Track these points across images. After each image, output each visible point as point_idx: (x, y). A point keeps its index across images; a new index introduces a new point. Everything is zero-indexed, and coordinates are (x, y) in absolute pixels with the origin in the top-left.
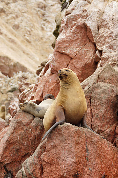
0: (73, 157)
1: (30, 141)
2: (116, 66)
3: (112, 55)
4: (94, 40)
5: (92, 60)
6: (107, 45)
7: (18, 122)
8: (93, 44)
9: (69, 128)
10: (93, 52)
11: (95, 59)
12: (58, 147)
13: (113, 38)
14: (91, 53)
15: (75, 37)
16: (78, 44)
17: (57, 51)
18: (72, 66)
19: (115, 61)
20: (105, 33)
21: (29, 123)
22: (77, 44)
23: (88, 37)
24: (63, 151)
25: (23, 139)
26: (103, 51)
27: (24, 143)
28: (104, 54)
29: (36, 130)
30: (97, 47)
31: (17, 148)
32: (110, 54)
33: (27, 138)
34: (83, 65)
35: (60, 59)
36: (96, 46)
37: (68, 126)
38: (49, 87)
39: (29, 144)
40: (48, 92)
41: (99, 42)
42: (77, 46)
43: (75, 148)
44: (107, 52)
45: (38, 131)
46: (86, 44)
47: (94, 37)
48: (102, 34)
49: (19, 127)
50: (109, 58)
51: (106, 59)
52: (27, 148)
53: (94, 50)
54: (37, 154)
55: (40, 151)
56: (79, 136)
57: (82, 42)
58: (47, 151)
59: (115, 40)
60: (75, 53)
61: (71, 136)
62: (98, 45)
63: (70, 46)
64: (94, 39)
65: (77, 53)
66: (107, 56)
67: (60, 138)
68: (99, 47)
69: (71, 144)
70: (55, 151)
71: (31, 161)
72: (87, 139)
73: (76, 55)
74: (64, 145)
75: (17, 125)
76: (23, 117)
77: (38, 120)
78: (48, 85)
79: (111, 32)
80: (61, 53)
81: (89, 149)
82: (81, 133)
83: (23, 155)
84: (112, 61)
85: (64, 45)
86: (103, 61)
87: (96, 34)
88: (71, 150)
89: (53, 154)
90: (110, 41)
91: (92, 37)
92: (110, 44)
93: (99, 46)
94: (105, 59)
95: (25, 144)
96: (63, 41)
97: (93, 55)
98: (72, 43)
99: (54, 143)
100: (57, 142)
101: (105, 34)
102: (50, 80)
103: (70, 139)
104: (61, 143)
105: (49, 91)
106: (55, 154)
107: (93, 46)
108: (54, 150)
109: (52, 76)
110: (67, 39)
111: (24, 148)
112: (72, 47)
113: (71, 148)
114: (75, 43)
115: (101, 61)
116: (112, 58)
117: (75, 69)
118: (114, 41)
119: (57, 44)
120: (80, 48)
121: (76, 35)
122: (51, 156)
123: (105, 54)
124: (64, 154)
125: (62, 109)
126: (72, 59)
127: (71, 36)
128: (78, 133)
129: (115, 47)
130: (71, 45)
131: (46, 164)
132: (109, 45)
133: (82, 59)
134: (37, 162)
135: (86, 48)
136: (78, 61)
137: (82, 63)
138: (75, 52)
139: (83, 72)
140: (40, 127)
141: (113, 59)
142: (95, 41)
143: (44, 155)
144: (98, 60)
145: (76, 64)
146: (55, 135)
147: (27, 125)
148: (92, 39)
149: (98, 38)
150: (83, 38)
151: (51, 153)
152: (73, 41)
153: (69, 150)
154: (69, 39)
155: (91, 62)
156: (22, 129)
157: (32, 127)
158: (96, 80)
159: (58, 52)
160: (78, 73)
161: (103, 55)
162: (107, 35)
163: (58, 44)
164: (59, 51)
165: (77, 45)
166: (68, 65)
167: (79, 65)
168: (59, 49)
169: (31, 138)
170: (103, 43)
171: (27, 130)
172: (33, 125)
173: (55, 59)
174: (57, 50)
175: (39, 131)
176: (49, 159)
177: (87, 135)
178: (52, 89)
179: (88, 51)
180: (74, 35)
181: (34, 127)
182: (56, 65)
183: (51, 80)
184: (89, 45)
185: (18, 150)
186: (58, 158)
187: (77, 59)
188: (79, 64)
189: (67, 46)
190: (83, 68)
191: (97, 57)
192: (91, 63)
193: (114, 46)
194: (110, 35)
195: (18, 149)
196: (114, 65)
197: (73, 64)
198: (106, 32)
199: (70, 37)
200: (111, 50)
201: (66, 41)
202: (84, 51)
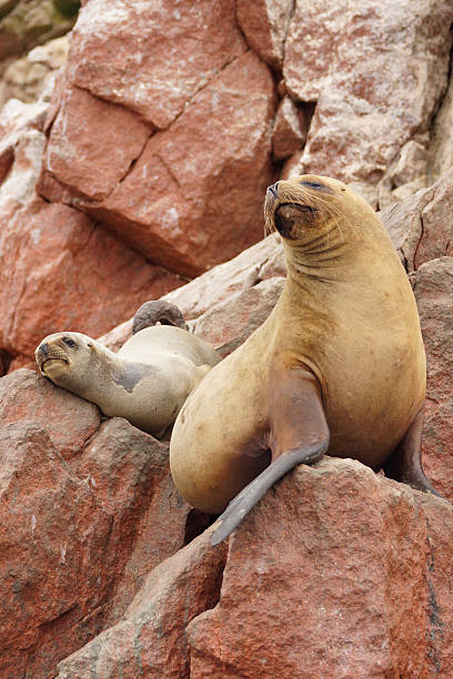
0: (375, 641)
1: (85, 543)
2: (384, 184)
3: (367, 131)
4: (272, 48)
5: (258, 150)
6: (345, 78)
7: (30, 439)
8: (264, 65)
9: (357, 485)
10: (264, 107)
11: (273, 145)
12: (291, 582)
13: (373, 42)
14: (257, 111)
15: (174, 20)
16: (191, 59)
17: (79, 88)
18: (157, 168)
19: (381, 161)
20: (334, 14)
21: (75, 448)
22: (183, 57)
23: (239, 28)
24: (317, 607)
25: (55, 531)
26: (322, 107)
27: (59, 554)
28: (325, 120)
29: (115, 485)
30: (289, 84)
31: (25, 575)
32: (354, 123)
33: (71, 528)
34: (214, 169)
35: (95, 131)
36: (282, 77)
37: (352, 473)
38: (28, 271)
39: (81, 559)
40: (23, 293)
41: (298, 56)
42: (184, 69)
43: (388, 592)
44: (341, 111)
45: (125, 495)
46: (227, 64)
47: (276, 31)
48: (317, 19)
49: (35, 464)
50: (351, 141)
51: (335, 146)
52: (69, 578)
53: (271, 95)
54: (159, 616)
55: (175, 598)
56: (404, 534)
57: (210, 50)
58: (230, 605)
59: (383, 51)
60: (176, 105)
61: (366, 531)
62: (290, 71)
63: (151, 67)
64: (274, 38)
65: (182, 107)
66: (341, 131)
67: (304, 537)
68: (296, 82)
69: (365, 574)
70: (276, 607)
71: (119, 654)
72: (433, 549)
73: (177, 117)
74: (326, 574)
75: (29, 452)
76: (43, 412)
77: (126, 433)
78: (25, 259)
79: (365, 13)
80: (101, 99)
81: (441, 602)
82: (412, 516)
83: (49, 616)
84: (365, 158)
85: (120, 60)
86: (321, 154)
87: (282, 16)
88: (363, 605)
89: (265, 619)
90: (362, 59)
91: (265, 27)
92: (357, 74)
93: (299, 79)
94: (332, 144)
95: (63, 560)
96: (112, 37)
97: (267, 121)
98: (161, 50)
99: (269, 560)
100: (289, 557)
101: (331, 19)
102: (35, 234)
103: (363, 543)
104: (310, 566)
105: (28, 293)
106: (272, 623)
107: (263, 74)
108: (271, 599)
109: (43, 212)
110: (135, 26)
111: (57, 577)
112: (156, 70)
113: (364, 593)
114: (174, 50)
115: (306, 157)
116: (366, 145)
117: (172, 187)
118: (381, 58)
119: (82, 48)
120: (202, 83)
121: (183, 14)
122: (248, 629)
123: (334, 119)
124: (323, 622)
125: (311, 381)
126: (154, 131)
127: (155, 16)
128: (398, 516)
129: (381, 91)
130: (155, 62)
131: (214, 672)
132: (350, 75)
133: (210, 139)
134: (160, 661)
135: (228, 85)
136: (188, 149)
137: (207, 160)
138: (173, 101)
139: (212, 203)
140: (133, 472)
141: (370, 149)
142: (277, 53)
143: (207, 626)
144: (289, 152)
145: (179, 160)
146: (278, 520)
147: (70, 455)
148: (265, 41)
149: (295, 36)
150: (215, 29)
151: (252, 614)
152: (163, 40)
153: (355, 602)
154: (146, 29)
155: (251, 154)
156: (52, 476)
157: (93, 467)
158: (411, 246)
159: (88, 90)
160: (187, 206)
161: (320, 124)
162: (342, 25)
163: (89, 49)
164: (91, 86)
165: (183, 63)
166: (134, 162)
167: (193, 168)
168: (93, 77)
169: (90, 530)
170: (320, 62)
171: (72, 487)
172: (102, 457)
173: (68, 125)
174: (80, 81)
175: (131, 495)
176: (239, 645)
177: (437, 528)
178: (43, 283)
179: (239, 102)
180: (170, 12)
181: (107, 471)
182: (74, 159)
183: (42, 234)
184: (245, 68)
185: (28, 591)
186: (291, 642)
187: (183, 137)
188: (194, 161)
189: (132, 64)
190: (215, 186)
191: (286, 132)
192: (254, 164)
193: (381, 83)
194: (360, 25)
195: (28, 585)
196: (373, 178)
197: (161, 160)
198: (336, 8)
199: (151, 18)
200: (362, 102)
201: (131, 37)
202: (222, 95)
